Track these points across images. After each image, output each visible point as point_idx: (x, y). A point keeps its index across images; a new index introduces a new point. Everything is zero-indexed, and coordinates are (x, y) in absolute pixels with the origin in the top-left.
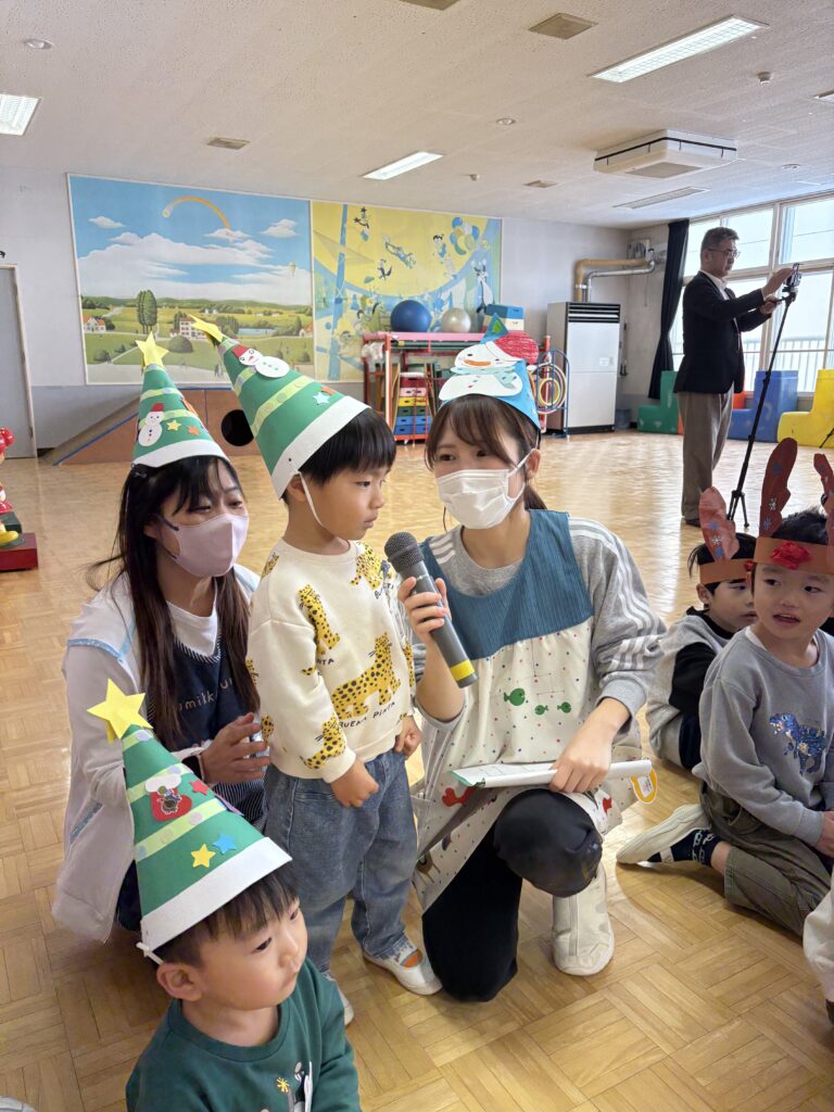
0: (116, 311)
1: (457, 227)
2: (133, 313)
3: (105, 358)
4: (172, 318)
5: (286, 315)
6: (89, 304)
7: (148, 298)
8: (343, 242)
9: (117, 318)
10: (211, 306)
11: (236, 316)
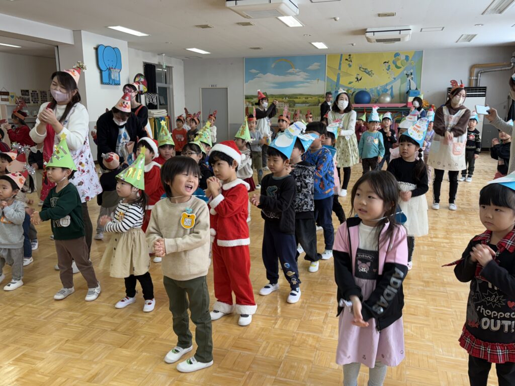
1: (398, 57)
5: (314, 98)
6: (247, 98)
8: (340, 69)
10: (286, 96)
11: (295, 100)
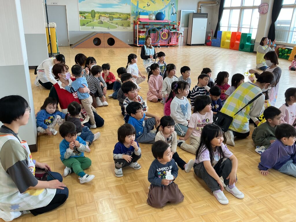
0: (86, 14)
2: (90, 15)
3: (84, 25)
4: (99, 16)
5: (124, 15)
6: (81, 13)
7: (93, 11)
9: (87, 16)
10: (107, 13)
11: (113, 16)
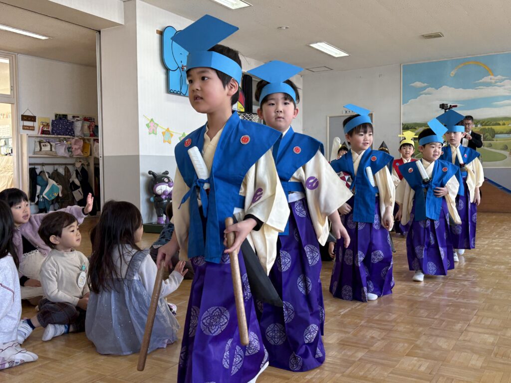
6: (407, 127)
11: (494, 127)
